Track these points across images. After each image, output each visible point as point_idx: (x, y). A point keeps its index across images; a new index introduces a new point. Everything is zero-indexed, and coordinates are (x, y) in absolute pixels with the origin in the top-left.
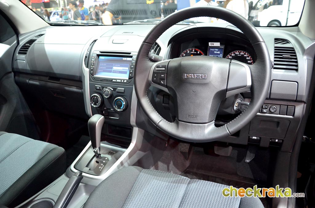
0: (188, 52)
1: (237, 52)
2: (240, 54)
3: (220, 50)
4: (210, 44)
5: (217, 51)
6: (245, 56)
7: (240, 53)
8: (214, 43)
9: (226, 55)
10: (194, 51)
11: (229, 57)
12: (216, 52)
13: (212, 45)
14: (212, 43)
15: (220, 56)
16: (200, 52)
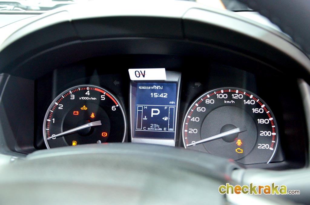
0: (73, 97)
1: (222, 91)
2: (230, 98)
3: (168, 88)
4: (133, 74)
5: (159, 92)
6: (249, 102)
7: (230, 95)
8: (146, 70)
9: (187, 105)
10: (88, 93)
11: (199, 109)
12: (156, 95)
13: (141, 78)
14: (139, 70)
15: (170, 107)
16: (106, 96)
